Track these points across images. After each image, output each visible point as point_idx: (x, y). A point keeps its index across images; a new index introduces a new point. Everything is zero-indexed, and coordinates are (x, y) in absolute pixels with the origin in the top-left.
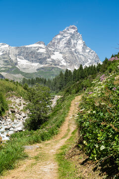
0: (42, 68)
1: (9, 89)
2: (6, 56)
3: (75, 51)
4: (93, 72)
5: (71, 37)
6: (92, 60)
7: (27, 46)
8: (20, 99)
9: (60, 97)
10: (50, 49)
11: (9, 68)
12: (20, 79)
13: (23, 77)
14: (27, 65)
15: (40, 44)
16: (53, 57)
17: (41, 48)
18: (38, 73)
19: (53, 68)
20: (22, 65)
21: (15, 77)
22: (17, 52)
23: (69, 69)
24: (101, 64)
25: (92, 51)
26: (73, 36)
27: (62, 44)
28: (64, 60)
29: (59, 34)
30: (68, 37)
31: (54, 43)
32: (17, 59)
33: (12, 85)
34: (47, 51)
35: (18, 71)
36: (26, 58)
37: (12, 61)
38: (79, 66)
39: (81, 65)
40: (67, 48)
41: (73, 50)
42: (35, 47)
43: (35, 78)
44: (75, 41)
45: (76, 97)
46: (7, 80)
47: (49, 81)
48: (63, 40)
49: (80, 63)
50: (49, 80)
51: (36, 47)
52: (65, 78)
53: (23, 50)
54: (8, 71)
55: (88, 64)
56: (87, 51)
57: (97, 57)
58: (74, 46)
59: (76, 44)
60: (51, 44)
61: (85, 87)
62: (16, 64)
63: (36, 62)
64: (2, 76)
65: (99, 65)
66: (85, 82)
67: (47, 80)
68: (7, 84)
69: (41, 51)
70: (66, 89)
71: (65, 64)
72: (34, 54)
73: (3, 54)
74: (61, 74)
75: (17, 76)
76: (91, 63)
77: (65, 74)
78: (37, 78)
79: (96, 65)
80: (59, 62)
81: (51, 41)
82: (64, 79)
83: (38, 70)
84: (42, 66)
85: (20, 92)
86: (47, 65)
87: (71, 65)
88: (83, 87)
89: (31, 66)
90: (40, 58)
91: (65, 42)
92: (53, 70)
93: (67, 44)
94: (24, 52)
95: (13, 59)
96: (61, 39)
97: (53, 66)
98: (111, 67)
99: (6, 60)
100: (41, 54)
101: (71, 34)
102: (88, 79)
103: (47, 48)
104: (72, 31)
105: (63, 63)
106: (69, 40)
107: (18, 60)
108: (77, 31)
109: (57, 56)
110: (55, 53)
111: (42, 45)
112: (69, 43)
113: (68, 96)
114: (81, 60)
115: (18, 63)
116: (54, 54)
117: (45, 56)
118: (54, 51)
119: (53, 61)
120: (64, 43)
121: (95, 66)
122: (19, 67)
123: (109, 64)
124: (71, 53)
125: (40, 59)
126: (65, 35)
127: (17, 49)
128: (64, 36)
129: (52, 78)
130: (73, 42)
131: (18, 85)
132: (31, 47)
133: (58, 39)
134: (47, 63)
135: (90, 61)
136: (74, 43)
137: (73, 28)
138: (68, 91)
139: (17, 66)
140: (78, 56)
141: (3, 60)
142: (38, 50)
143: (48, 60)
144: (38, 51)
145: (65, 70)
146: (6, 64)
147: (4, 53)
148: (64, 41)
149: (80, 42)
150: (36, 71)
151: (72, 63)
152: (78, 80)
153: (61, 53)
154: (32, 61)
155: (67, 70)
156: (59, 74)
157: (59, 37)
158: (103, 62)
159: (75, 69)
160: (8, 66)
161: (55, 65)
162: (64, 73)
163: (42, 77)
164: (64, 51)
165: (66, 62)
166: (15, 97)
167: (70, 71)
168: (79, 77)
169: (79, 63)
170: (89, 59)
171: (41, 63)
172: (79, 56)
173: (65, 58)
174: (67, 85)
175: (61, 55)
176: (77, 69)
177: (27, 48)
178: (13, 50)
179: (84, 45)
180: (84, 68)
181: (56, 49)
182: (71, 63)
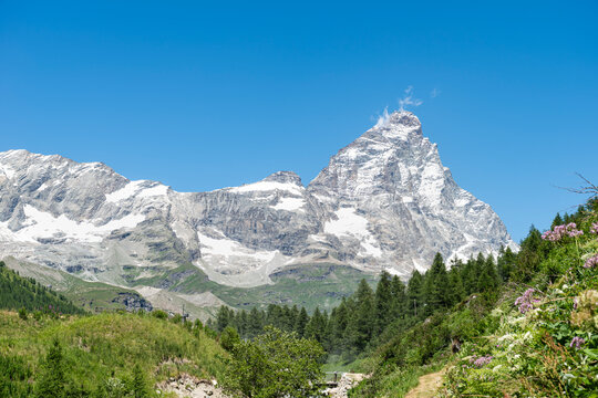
0: (292, 270)
1: (168, 350)
2: (158, 227)
3: (415, 204)
4: (484, 280)
5: (399, 154)
6: (480, 236)
7: (235, 190)
8: (210, 389)
9: (359, 377)
10: (321, 198)
11: (169, 271)
12: (207, 310)
13: (221, 303)
14: (234, 260)
15: (283, 181)
16: (331, 228)
17: (286, 194)
18: (277, 288)
19: (332, 267)
20: (217, 259)
21: (190, 305)
22: (197, 211)
23: (393, 272)
24: (516, 249)
25: (478, 204)
26: (403, 149)
27: (364, 181)
28: (372, 239)
29: (354, 144)
30: (387, 155)
31: (335, 176)
32: (197, 239)
33: (177, 335)
34: (309, 207)
35: (200, 282)
36: (231, 233)
37: (178, 246)
38: (432, 260)
39: (439, 258)
40: (384, 195)
41: (407, 199)
42: (264, 194)
43: (263, 307)
44: (414, 169)
45: (422, 380)
46: (160, 316)
47: (319, 319)
48: (368, 164)
49: (436, 249)
50: (317, 313)
51: (269, 193)
52: (380, 307)
53: (220, 205)
54: (165, 281)
55: (465, 253)
56: (461, 203)
57: (499, 224)
58: (411, 188)
59: (418, 177)
60: (323, 180)
61: (456, 338)
62: (195, 254)
63: (269, 245)
64: (143, 302)
65: (508, 255)
66: (455, 320)
67: (311, 315)
68: (159, 330)
69: (287, 205)
70: (384, 347)
71: (377, 253)
72: (262, 216)
73: (148, 222)
74: (364, 289)
75: (197, 299)
76: (474, 249)
77: (380, 289)
78: (272, 307)
79: (496, 256)
80: (356, 244)
81: (325, 171)
82: (374, 310)
83: (275, 275)
84: (290, 261)
85: (211, 359)
86: (308, 259)
87: (399, 258)
88: (447, 340)
89: (251, 261)
90: (282, 231)
91: (377, 171)
92: (333, 275)
93: (385, 178)
94: (223, 212)
95: (184, 236)
96: (359, 162)
97: (333, 260)
98: (553, 261)
99: (157, 240)
100: (287, 217)
101: (396, 141)
102: (467, 310)
103: (308, 195)
104: (402, 132)
105: (371, 249)
106: (392, 165)
107: (203, 239)
108: (418, 132)
109: (346, 224)
110: (340, 212)
111: (290, 187)
112: (389, 176)
113: (392, 376)
114: (439, 237)
115: (203, 251)
116: (335, 218)
117: (300, 224)
118: (335, 207)
119: (333, 242)
120: (371, 176)
121: (491, 258)
122: (206, 265)
123: (546, 252)
124: (401, 211)
125: (282, 237)
126: (376, 147)
127: (197, 199)
128: (373, 152)
129: (329, 306)
130: (404, 170)
131: (202, 333)
132: (251, 194)
133: (348, 162)
134: (308, 252)
135: (470, 241)
136: (411, 177)
137: (405, 121)
138: (389, 356)
139: (198, 264)
140: (425, 224)
141: (145, 240)
142: (275, 202)
143: (314, 238)
144: (277, 207)
145: (377, 277)
146: (157, 255)
147: (152, 215)
148: (373, 168)
149: (433, 170)
150: (270, 282)
151: (404, 250)
152: (429, 313)
153: (360, 212)
154: (255, 242)
155: (385, 275)
156: (356, 290)
157: (352, 153)
158: (523, 244)
159: (416, 273)
160: (165, 264)
161: (341, 256)
162: (374, 287)
163: (291, 303)
164: (371, 206)
165: (383, 246)
166: (190, 381)
167: (396, 278)
168: (433, 300)
169: (429, 249)
170: (470, 232)
171: (287, 250)
172: (431, 224)
173: (376, 231)
174: (386, 332)
175: (362, 221)
176: (423, 269)
177: (237, 196)
178: (183, 205)
179: (448, 181)
180: (448, 266)
181: (343, 197)
182: (400, 249)
